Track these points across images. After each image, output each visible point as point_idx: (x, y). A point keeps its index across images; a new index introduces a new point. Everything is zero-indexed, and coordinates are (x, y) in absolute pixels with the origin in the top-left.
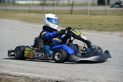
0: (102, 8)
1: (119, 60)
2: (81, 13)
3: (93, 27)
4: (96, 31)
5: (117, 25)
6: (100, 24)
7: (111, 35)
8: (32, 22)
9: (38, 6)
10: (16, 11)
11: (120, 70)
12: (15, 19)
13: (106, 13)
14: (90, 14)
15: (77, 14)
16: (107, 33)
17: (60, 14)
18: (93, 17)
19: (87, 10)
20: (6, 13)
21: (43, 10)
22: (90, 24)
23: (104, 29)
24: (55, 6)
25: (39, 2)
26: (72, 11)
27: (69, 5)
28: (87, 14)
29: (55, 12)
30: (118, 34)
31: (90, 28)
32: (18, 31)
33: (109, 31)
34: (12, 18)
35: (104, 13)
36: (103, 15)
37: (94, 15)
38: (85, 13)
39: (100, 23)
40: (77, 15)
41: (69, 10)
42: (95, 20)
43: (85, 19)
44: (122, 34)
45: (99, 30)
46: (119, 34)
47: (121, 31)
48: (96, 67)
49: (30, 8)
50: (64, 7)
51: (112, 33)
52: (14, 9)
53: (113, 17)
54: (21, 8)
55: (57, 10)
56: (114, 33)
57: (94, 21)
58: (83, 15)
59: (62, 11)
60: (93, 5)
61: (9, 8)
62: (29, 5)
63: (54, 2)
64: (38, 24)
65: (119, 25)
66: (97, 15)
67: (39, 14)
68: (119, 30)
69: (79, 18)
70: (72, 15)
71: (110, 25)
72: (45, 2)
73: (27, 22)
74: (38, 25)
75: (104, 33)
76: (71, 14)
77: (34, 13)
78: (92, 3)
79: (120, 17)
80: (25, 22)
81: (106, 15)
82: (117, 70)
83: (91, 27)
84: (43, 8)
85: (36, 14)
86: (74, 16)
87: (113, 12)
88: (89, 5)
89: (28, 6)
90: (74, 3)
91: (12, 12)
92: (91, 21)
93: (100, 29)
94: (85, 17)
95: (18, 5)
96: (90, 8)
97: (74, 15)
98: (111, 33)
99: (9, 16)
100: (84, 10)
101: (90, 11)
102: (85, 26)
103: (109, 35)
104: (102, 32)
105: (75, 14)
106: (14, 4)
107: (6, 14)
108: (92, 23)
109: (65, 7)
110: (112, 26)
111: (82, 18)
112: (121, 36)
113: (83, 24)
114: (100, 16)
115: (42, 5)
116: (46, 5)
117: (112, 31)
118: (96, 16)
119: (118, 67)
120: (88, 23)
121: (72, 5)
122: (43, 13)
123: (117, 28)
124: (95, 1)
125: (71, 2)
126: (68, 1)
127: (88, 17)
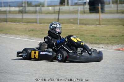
0: (94, 16)
1: (117, 80)
2: (69, 22)
3: (84, 39)
4: (88, 44)
5: (113, 36)
6: (93, 36)
7: (107, 49)
8: (9, 33)
9: (16, 13)
13: (99, 22)
14: (80, 24)
15: (65, 24)
16: (101, 47)
17: (44, 23)
18: (84, 27)
19: (77, 19)
21: (22, 19)
22: (81, 36)
23: (98, 41)
24: (38, 14)
25: (17, 9)
26: (58, 19)
27: (54, 13)
28: (77, 24)
29: (38, 21)
30: (115, 47)
33: (104, 44)
35: (97, 23)
36: (97, 25)
37: (86, 25)
38: (74, 22)
39: (93, 34)
41: (55, 18)
42: (87, 31)
44: (120, 48)
46: (116, 48)
47: (118, 44)
49: (7, 15)
50: (48, 14)
51: (108, 47)
53: (108, 27)
55: (39, 19)
56: (110, 46)
58: (72, 25)
59: (46, 19)
60: (84, 12)
63: (36, 8)
64: (17, 36)
65: (117, 36)
66: (88, 24)
67: (18, 23)
68: (116, 43)
69: (68, 29)
71: (105, 37)
72: (25, 9)
74: (16, 37)
75: (98, 46)
77: (11, 22)
79: (117, 27)
81: (100, 24)
84: (22, 16)
85: (15, 23)
87: (109, 21)
90: (61, 10)
92: (81, 31)
93: (94, 42)
94: (74, 27)
96: (80, 16)
98: (106, 46)
100: (73, 19)
101: (81, 20)
103: (105, 49)
108: (82, 34)
109: (50, 14)
110: (108, 38)
111: (70, 29)
112: (119, 50)
114: (93, 26)
115: (21, 12)
116: (26, 12)
117: (107, 44)
118: (87, 26)
121: (59, 13)
122: (22, 22)
123: (114, 40)
124: (86, 8)
125: (57, 8)
126: (53, 7)
127: (79, 27)
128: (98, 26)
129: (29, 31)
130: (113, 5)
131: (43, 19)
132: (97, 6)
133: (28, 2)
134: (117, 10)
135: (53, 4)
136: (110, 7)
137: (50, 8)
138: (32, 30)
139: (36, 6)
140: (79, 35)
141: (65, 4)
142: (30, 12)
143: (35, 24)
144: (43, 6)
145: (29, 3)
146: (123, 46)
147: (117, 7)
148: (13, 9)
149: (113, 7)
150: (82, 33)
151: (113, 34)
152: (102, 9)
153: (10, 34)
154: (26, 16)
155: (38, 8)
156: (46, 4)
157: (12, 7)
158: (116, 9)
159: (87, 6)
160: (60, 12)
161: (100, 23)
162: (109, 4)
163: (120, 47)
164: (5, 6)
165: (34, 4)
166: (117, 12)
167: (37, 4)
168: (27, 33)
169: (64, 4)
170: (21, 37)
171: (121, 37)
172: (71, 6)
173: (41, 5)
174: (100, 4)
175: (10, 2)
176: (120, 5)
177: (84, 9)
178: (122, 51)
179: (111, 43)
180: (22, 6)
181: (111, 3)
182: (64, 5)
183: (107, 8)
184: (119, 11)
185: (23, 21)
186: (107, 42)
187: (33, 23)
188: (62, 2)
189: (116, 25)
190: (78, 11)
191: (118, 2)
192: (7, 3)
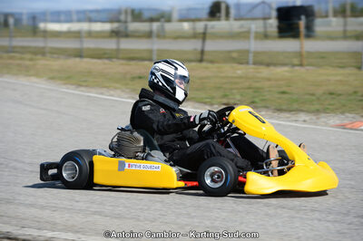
0: (289, 45)
2: (229, 58)
3: (262, 100)
4: (270, 113)
5: (331, 94)
6: (283, 93)
7: (315, 123)
8: (84, 84)
9: (104, 37)
10: (41, 52)
11: (337, 225)
12: (37, 75)
13: (301, 59)
14: (255, 63)
15: (217, 62)
16: (302, 119)
18: (265, 72)
19: (247, 52)
20: (11, 58)
21: (118, 50)
22: (255, 92)
23: (295, 106)
24: (155, 39)
25: (107, 27)
26: (202, 52)
27: (194, 36)
28: (247, 63)
30: (335, 120)
31: (253, 102)
33: (308, 112)
34: (26, 71)
35: (296, 61)
36: (294, 65)
37: (268, 65)
38: (241, 58)
39: (284, 89)
40: (216, 65)
41: (195, 50)
42: (269, 80)
43: (240, 77)
44: (346, 122)
45: (280, 110)
46: (338, 122)
47: (343, 113)
48: (267, 215)
49: (81, 42)
50: (179, 40)
51: (318, 118)
52: (36, 47)
53: (321, 71)
54: (53, 43)
55: (158, 50)
56: (323, 118)
57: (267, 83)
58: (235, 65)
60: (266, 36)
61: (19, 42)
62: (77, 35)
63: (151, 26)
64: (104, 90)
65: (340, 95)
66: (275, 65)
67: (106, 61)
68: (337, 109)
69: (222, 75)
70: (204, 64)
71: (313, 95)
72: (126, 28)
73: (72, 84)
74: (102, 94)
75: (294, 118)
76: (201, 61)
77: (92, 57)
78: (261, 30)
79: (341, 71)
80: (65, 84)
81: (301, 65)
82: (329, 224)
83: (256, 100)
84: (118, 43)
85: (99, 61)
86: (207, 68)
87: (323, 58)
88: (252, 35)
89: (76, 37)
90: (209, 31)
91: (28, 56)
92: (257, 82)
93: (284, 107)
94: (239, 72)
95: (46, 34)
96: (254, 45)
97: (210, 65)
98: (314, 118)
99: (19, 65)
100: (239, 52)
101: (257, 54)
102: (238, 97)
103: (310, 123)
104: (287, 115)
105: (212, 62)
106: (35, 31)
107: (10, 61)
108: (258, 88)
109: (185, 40)
110: (318, 99)
111: (231, 75)
112: (343, 127)
113: (235, 91)
114: (286, 68)
115: (115, 34)
116: (127, 35)
117: (317, 112)
118: (272, 68)
119: (331, 217)
120: (250, 88)
121: (204, 36)
122: (118, 58)
123: (332, 102)
124: (271, 26)
125: (200, 26)
126: (191, 23)
127: (251, 70)
128: (297, 68)
129: (133, 79)
130: (334, 19)
131: (168, 51)
132: (296, 21)
133: (133, 11)
134: (345, 31)
135: (193, 17)
136: (329, 24)
137: (186, 25)
138: (140, 78)
139: (152, 20)
140: (250, 91)
141: (220, 17)
142: (137, 34)
143: (146, 63)
144: (169, 20)
145: (136, 12)
146: (353, 118)
147: (345, 25)
148: (98, 27)
149: (335, 23)
150: (258, 85)
151: (331, 88)
152: (309, 28)
153: (86, 86)
154: (126, 44)
155: (155, 25)
156: (175, 16)
157: (96, 21)
158: (341, 29)
159: (273, 22)
160: (208, 35)
161: (301, 61)
162: (327, 16)
163: (347, 119)
164: (79, 21)
165: (147, 15)
166: (345, 36)
167: (153, 15)
168: (127, 84)
169: (218, 15)
170: (112, 92)
171: (350, 95)
172: (236, 19)
173: (164, 17)
174: (303, 17)
175: (91, 11)
176: (351, 20)
177: (265, 27)
178: (351, 129)
179: (325, 111)
180: (119, 21)
181: (331, 13)
182: (219, 19)
183: (320, 26)
184: (349, 34)
185: (121, 56)
186: (317, 107)
187: (143, 59)
188: (215, 11)
189: (341, 67)
190: (248, 32)
191: (348, 12)
192: (84, 12)
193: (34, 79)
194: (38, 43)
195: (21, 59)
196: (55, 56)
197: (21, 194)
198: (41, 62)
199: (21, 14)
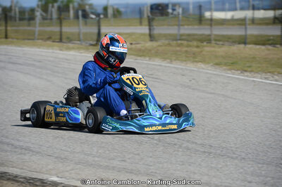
10: (207, 39)
12: (203, 61)
20: (179, 45)
32: (211, 93)
34: (194, 57)
54: (218, 31)
91: (195, 43)
95: (212, 22)
99: (186, 52)
107: (178, 49)
193: (201, 65)
194: (204, 31)
195: (188, 46)
196: (221, 43)
197: (195, 173)
198: (208, 49)
199: (188, 4)
